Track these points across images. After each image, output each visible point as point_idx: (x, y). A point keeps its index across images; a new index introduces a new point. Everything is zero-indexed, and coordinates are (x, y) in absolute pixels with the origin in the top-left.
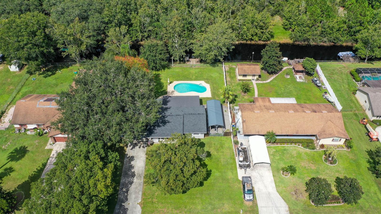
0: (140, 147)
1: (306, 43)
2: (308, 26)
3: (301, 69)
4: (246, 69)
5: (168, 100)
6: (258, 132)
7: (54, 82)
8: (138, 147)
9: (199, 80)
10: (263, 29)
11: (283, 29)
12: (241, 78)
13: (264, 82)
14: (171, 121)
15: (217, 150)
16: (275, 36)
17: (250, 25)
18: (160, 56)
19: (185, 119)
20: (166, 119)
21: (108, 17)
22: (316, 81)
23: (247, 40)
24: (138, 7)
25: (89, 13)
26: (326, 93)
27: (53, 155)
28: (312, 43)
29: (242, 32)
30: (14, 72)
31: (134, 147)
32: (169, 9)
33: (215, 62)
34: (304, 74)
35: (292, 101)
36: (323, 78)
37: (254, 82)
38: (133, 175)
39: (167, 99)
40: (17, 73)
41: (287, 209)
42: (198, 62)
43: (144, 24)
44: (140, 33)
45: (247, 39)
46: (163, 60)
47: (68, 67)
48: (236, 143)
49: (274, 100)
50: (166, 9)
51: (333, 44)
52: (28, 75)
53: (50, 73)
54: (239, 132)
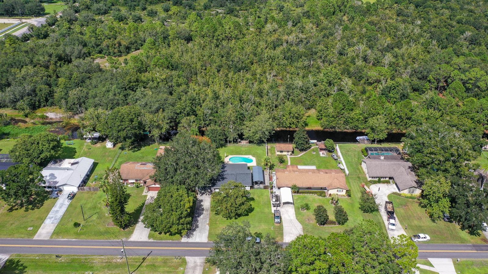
0: (206, 195)
1: (333, 130)
2: (333, 117)
3: (324, 147)
4: (282, 147)
6: (287, 185)
7: (141, 155)
8: (205, 195)
9: (247, 155)
10: (298, 119)
11: (316, 119)
12: (279, 153)
13: (296, 156)
14: (227, 177)
15: (259, 197)
16: (309, 125)
17: (287, 116)
18: (219, 137)
19: (237, 177)
20: (224, 176)
21: (179, 109)
22: (334, 156)
23: (286, 128)
24: (201, 102)
25: (165, 106)
26: (339, 163)
27: (149, 198)
28: (338, 130)
29: (282, 121)
30: (110, 149)
31: (202, 195)
32: (225, 104)
33: (261, 142)
34: (327, 151)
35: (314, 167)
36: (339, 154)
37: (288, 157)
38: (203, 210)
39: (225, 165)
40: (111, 149)
41: (302, 227)
42: (247, 143)
43: (206, 115)
44: (203, 121)
45: (286, 126)
46: (221, 140)
47: (149, 145)
48: (272, 193)
49: (300, 167)
50: (224, 103)
51: (354, 130)
52: (120, 150)
53: (136, 149)
54: (275, 187)
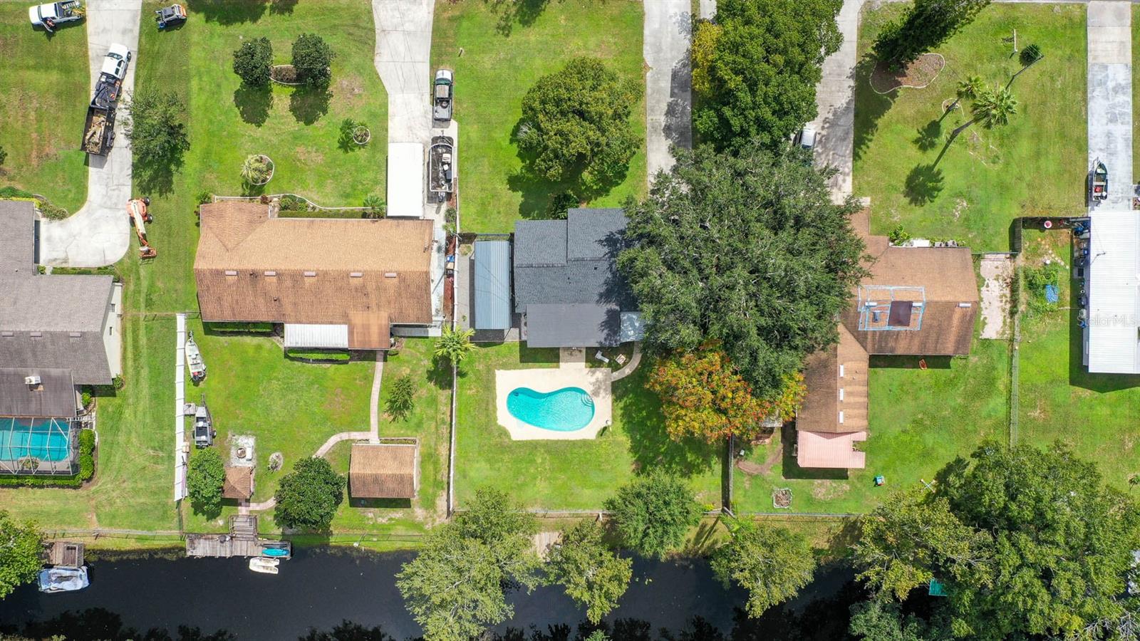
5: (606, 331)
7: (928, 439)
9: (527, 444)
13: (345, 436)
14: (596, 244)
15: (495, 196)
20: (606, 250)
37: (374, 434)
38: (668, 130)
41: (377, 58)
48: (451, 216)
49: (338, 335)
54: (439, 249)
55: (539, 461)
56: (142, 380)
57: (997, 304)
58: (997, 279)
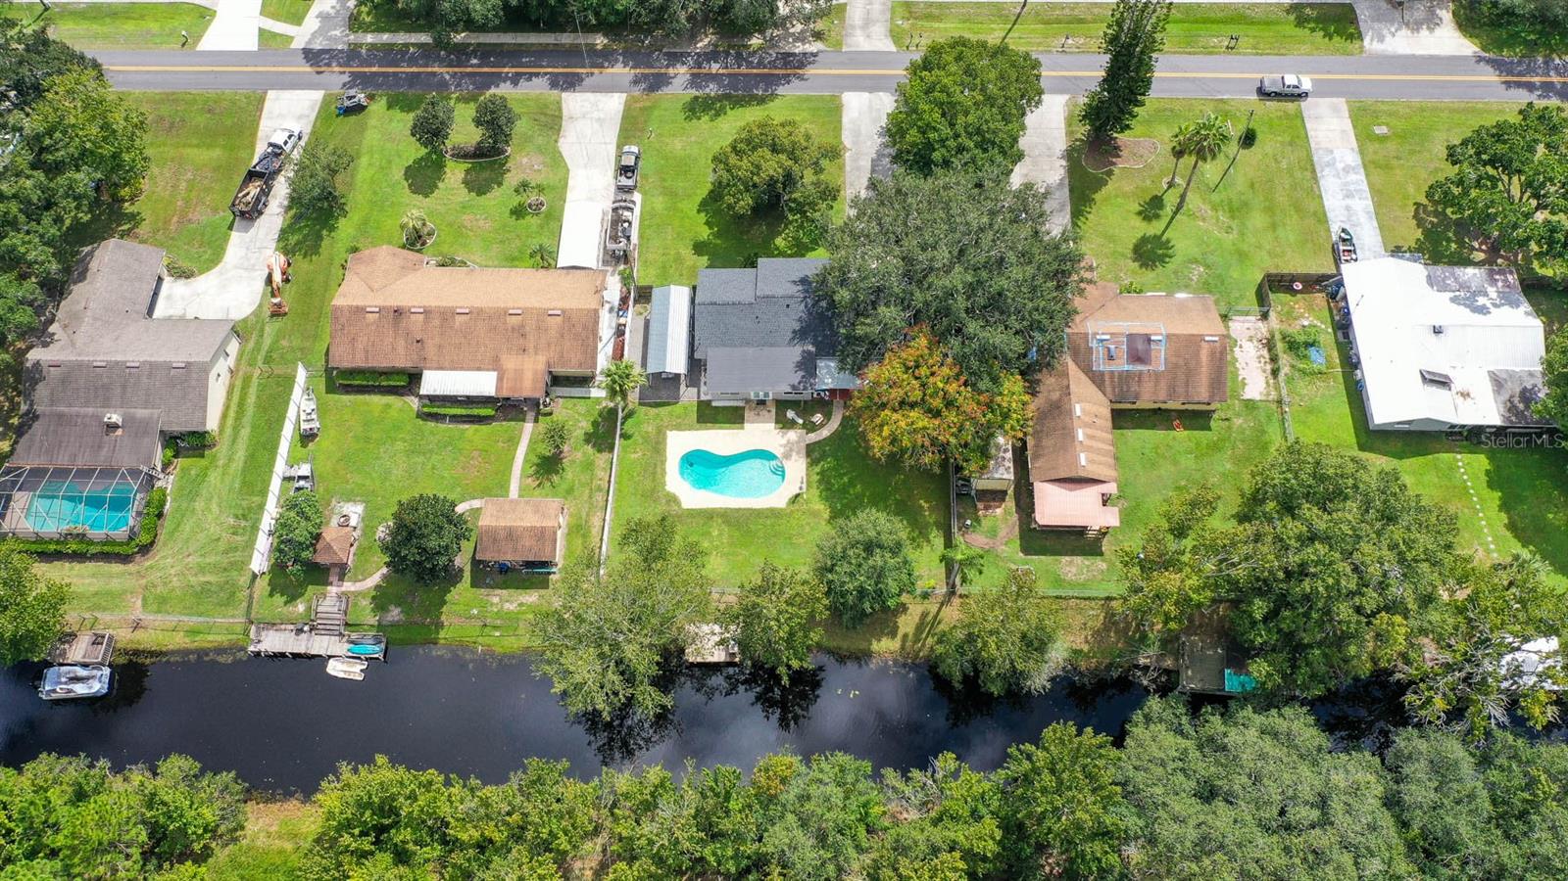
5: (801, 373)
6: (568, 274)
20: (800, 288)
39: (803, 377)
41: (561, 140)
55: (716, 533)
56: (240, 440)
57: (1255, 364)
58: (1251, 339)
